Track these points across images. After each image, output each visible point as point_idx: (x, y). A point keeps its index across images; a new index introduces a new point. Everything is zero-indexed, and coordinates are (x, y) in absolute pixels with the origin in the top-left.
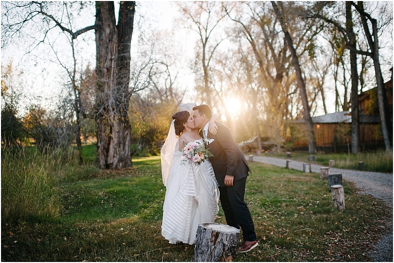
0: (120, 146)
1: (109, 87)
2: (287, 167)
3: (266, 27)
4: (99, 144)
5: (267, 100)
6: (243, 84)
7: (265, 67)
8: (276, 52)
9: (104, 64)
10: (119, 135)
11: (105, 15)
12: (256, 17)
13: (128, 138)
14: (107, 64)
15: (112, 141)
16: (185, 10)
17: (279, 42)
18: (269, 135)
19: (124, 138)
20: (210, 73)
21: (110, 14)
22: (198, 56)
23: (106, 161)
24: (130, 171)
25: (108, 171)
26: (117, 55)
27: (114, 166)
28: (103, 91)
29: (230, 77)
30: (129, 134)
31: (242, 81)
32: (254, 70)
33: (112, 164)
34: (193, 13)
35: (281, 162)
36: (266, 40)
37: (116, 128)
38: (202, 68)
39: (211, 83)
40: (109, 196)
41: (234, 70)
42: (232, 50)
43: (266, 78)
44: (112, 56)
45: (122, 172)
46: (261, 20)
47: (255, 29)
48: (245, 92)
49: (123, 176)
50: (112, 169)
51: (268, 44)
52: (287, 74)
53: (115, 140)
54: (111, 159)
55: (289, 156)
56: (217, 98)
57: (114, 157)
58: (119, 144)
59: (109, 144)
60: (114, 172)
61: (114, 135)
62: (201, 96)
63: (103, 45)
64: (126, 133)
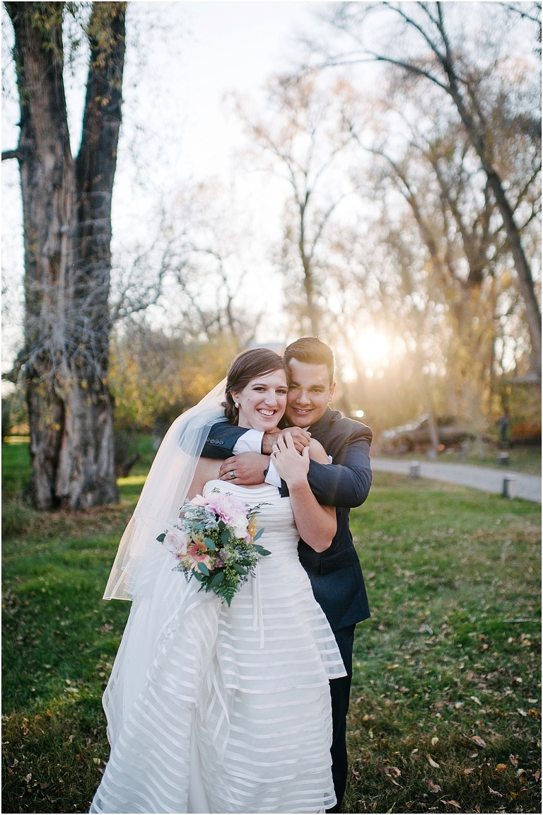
0: (85, 453)
1: (54, 302)
2: (505, 495)
3: (443, 166)
4: (35, 449)
5: (448, 332)
6: (392, 297)
7: (441, 255)
8: (467, 220)
9: (42, 246)
10: (83, 425)
11: (41, 121)
12: (420, 141)
13: (108, 431)
14: (51, 244)
15: (65, 440)
16: (258, 131)
17: (474, 199)
18: (454, 411)
19: (98, 431)
20: (316, 272)
21: (53, 118)
22: (288, 234)
23: (53, 490)
24: (109, 515)
25: (56, 517)
26: (75, 223)
27: (73, 502)
28: (38, 314)
29: (362, 282)
30: (109, 421)
31: (391, 289)
32: (418, 264)
33: (68, 497)
34: (275, 134)
35: (488, 479)
36: (444, 195)
37: (74, 406)
38: (300, 261)
39: (320, 294)
40: (23, 606)
41: (371, 264)
42: (366, 219)
43: (444, 280)
44: (61, 223)
45: (92, 517)
46: (432, 147)
47: (419, 169)
48: (397, 313)
49: (92, 528)
50: (68, 510)
51: (448, 202)
52: (492, 273)
53: (74, 436)
54: (64, 485)
55: (505, 463)
56: (334, 328)
57: (72, 478)
58: (84, 446)
59: (58, 448)
60: (69, 520)
61: (72, 425)
62: (297, 326)
63: (39, 197)
64: (102, 417)
